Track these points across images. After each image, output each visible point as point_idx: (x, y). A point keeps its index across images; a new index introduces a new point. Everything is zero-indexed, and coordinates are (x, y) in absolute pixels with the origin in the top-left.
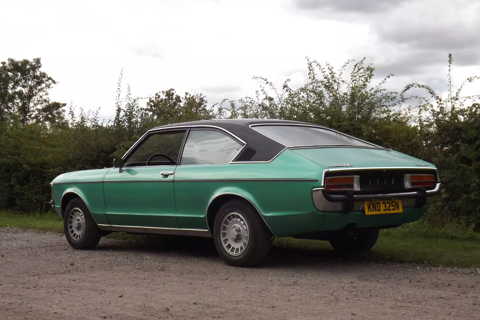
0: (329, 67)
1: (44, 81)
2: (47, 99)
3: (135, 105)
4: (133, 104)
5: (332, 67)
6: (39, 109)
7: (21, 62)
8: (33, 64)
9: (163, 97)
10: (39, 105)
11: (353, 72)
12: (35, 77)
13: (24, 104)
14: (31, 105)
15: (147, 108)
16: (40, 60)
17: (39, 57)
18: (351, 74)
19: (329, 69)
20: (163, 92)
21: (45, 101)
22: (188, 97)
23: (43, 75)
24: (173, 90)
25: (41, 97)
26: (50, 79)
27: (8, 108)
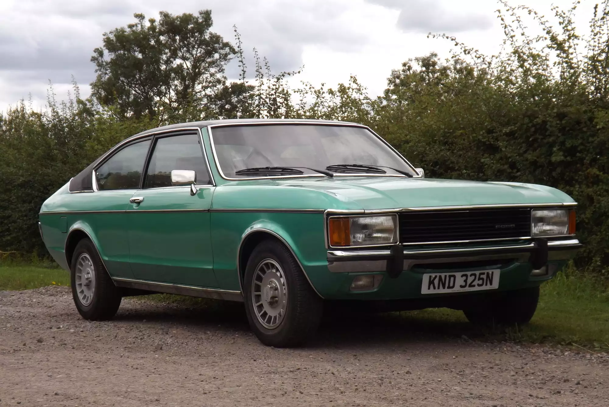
0: (557, 12)
1: (217, 49)
2: (223, 79)
3: (279, 86)
4: (276, 86)
5: (562, 11)
6: (210, 96)
7: (180, 17)
8: (200, 21)
9: (417, 68)
10: (209, 89)
11: (593, 19)
12: (202, 43)
13: (186, 87)
14: (198, 87)
15: (388, 87)
16: (211, 13)
17: (209, 9)
18: (590, 22)
19: (557, 15)
20: (417, 59)
21: (219, 81)
22: (458, 67)
23: (216, 39)
24: (436, 55)
25: (212, 75)
26: (227, 45)
27: (160, 94)
